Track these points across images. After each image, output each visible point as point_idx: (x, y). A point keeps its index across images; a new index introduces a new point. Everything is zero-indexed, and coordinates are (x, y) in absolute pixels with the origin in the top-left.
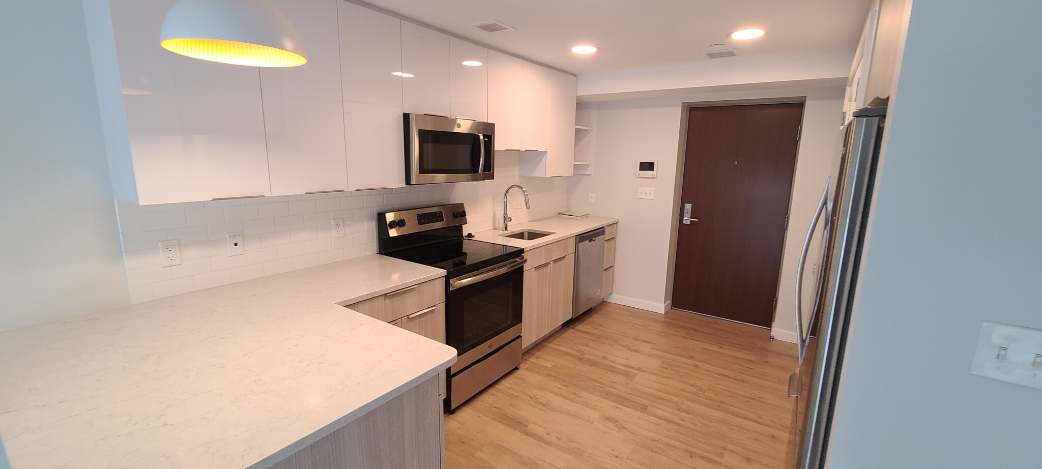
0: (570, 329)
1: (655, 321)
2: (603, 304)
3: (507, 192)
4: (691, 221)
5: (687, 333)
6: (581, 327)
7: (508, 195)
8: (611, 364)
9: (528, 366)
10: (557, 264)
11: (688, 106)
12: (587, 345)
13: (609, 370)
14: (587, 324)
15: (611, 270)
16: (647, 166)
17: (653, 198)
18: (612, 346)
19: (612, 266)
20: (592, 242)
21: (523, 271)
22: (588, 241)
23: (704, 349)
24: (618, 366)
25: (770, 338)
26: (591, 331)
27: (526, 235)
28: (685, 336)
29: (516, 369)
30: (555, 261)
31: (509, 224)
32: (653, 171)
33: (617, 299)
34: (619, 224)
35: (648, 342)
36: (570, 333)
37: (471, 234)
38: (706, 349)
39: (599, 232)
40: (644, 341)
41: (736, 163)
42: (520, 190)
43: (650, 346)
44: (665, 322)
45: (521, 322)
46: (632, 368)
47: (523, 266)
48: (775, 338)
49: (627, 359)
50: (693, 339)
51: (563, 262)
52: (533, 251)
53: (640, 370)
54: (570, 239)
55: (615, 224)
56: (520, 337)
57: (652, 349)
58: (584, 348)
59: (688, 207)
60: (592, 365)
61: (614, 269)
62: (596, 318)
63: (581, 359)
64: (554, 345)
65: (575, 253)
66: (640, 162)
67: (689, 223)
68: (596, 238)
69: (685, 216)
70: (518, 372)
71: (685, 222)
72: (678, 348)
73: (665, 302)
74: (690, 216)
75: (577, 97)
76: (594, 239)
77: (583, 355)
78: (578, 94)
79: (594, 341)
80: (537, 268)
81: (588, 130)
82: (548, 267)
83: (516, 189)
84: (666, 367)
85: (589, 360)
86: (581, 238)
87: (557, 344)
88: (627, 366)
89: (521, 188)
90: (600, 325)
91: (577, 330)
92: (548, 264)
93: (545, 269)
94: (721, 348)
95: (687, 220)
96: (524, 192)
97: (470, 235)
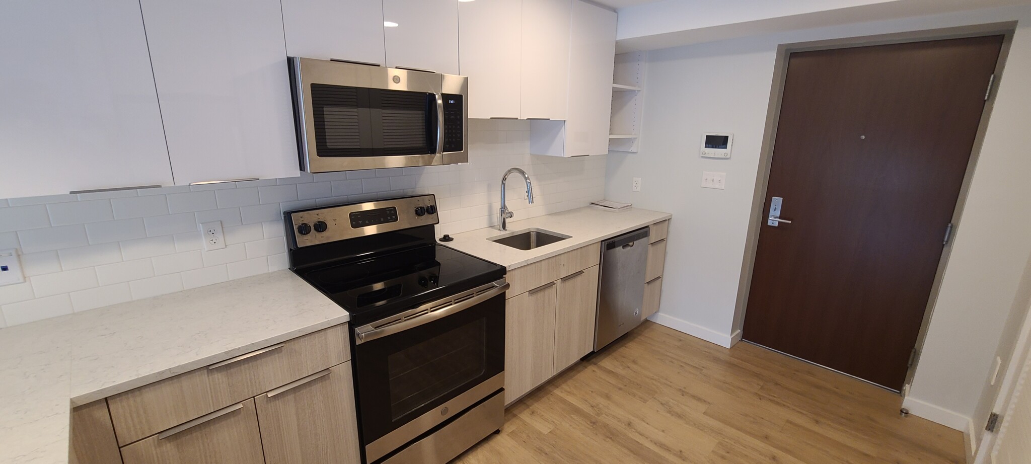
0: (590, 364)
1: (716, 360)
2: (646, 324)
3: (504, 179)
4: (779, 222)
5: (762, 388)
6: (607, 362)
7: (506, 182)
8: (638, 438)
9: (514, 429)
10: (569, 283)
11: (787, 50)
12: (608, 397)
13: (632, 451)
14: (615, 359)
15: (658, 282)
16: (717, 142)
17: (723, 188)
18: (645, 401)
19: (659, 278)
20: (628, 248)
21: (505, 300)
22: (622, 247)
23: (788, 421)
24: (647, 444)
25: (901, 411)
26: (620, 371)
27: (533, 238)
28: (760, 393)
29: (497, 432)
30: (564, 279)
31: (507, 220)
32: (726, 148)
33: (664, 319)
34: (672, 221)
35: (699, 399)
36: (589, 373)
37: (448, 236)
38: (791, 423)
39: (642, 233)
40: (694, 397)
41: (863, 137)
42: (520, 175)
43: (703, 407)
44: (731, 365)
45: (504, 370)
46: (668, 449)
47: (505, 292)
48: (911, 412)
49: (663, 431)
50: (771, 400)
51: (579, 279)
52: (526, 268)
53: (681, 457)
54: (592, 246)
55: (665, 221)
56: (502, 390)
57: (704, 413)
58: (602, 401)
59: (777, 202)
60: (608, 437)
61: (662, 280)
62: (632, 349)
63: (594, 423)
64: (562, 392)
65: (600, 264)
66: (707, 136)
67: (777, 225)
68: (635, 242)
69: (770, 214)
70: (499, 438)
71: (770, 223)
72: (746, 415)
73: (733, 331)
74: (778, 215)
75: (617, 42)
76: (631, 244)
77: (598, 415)
78: (620, 37)
79: (620, 389)
80: (532, 292)
81: (634, 91)
82: (553, 289)
83: (517, 174)
84: (724, 454)
85: (606, 426)
86: (610, 244)
87: (566, 391)
88: (662, 446)
89: (523, 173)
90: (634, 362)
91: (601, 368)
92: (552, 284)
93: (547, 292)
94: (817, 422)
95: (774, 220)
96: (526, 179)
97: (446, 238)
